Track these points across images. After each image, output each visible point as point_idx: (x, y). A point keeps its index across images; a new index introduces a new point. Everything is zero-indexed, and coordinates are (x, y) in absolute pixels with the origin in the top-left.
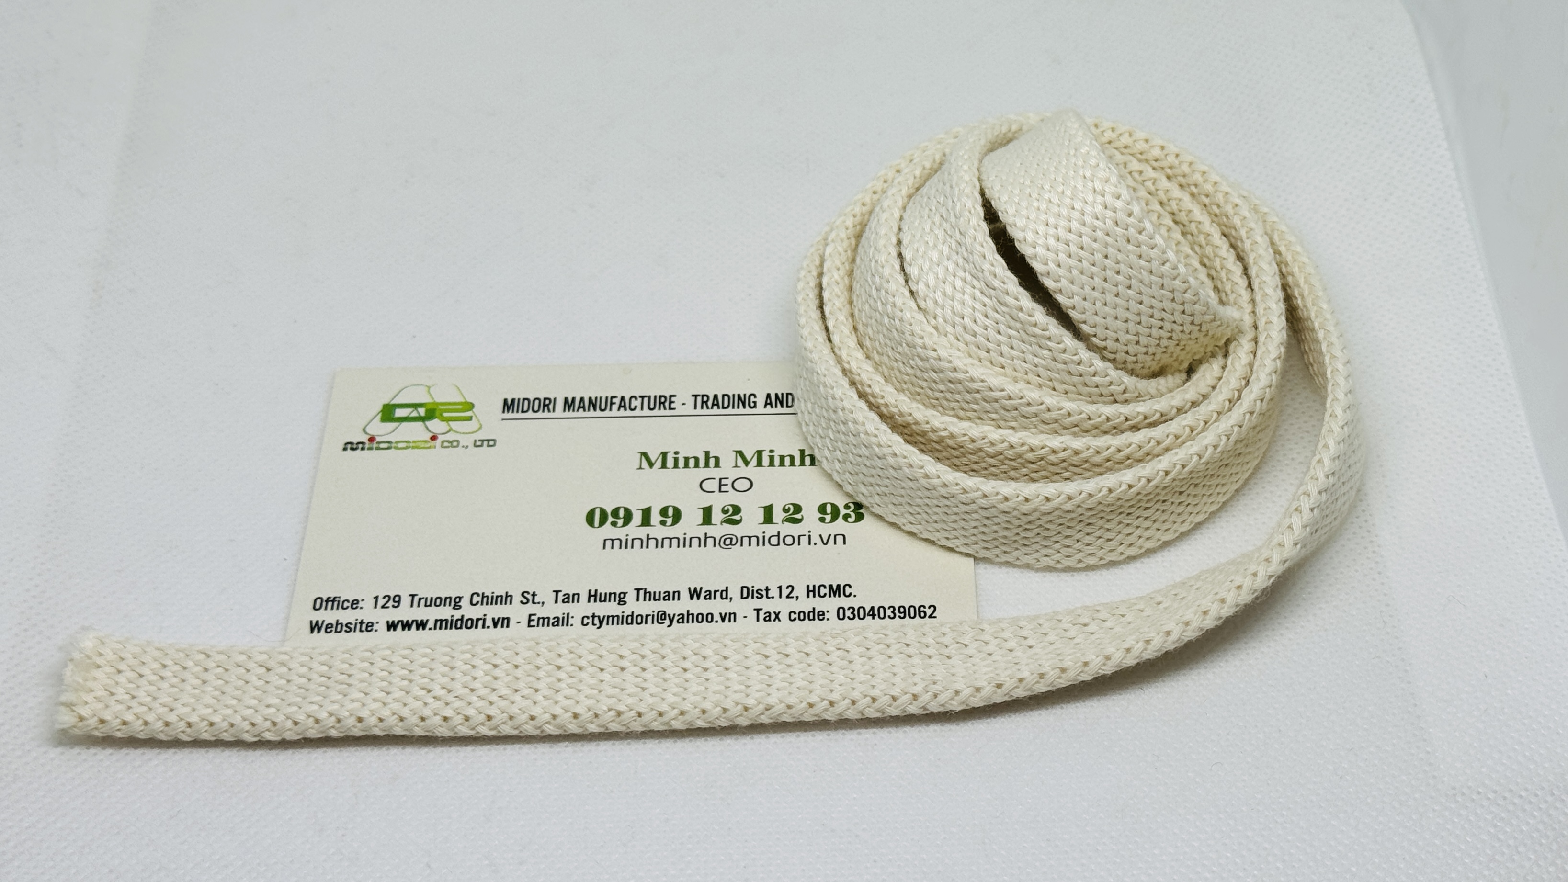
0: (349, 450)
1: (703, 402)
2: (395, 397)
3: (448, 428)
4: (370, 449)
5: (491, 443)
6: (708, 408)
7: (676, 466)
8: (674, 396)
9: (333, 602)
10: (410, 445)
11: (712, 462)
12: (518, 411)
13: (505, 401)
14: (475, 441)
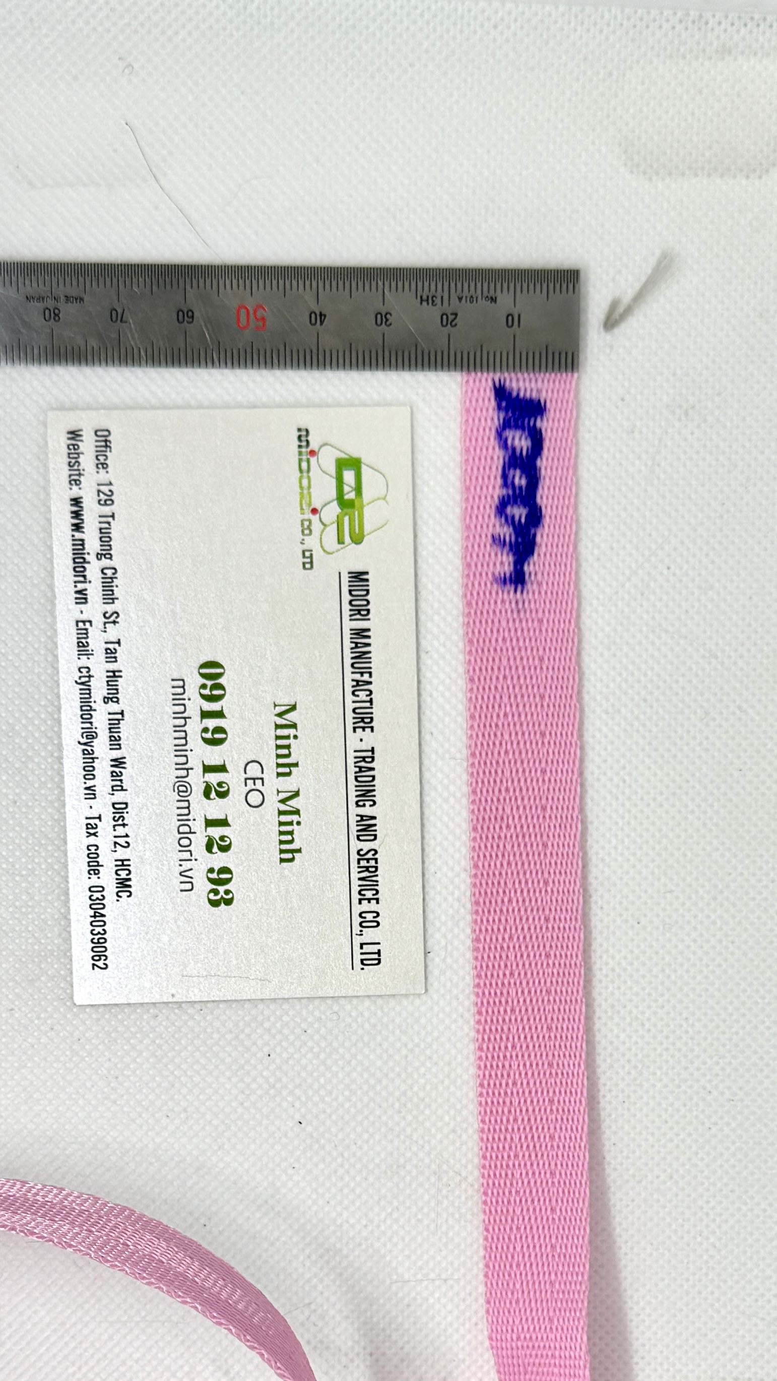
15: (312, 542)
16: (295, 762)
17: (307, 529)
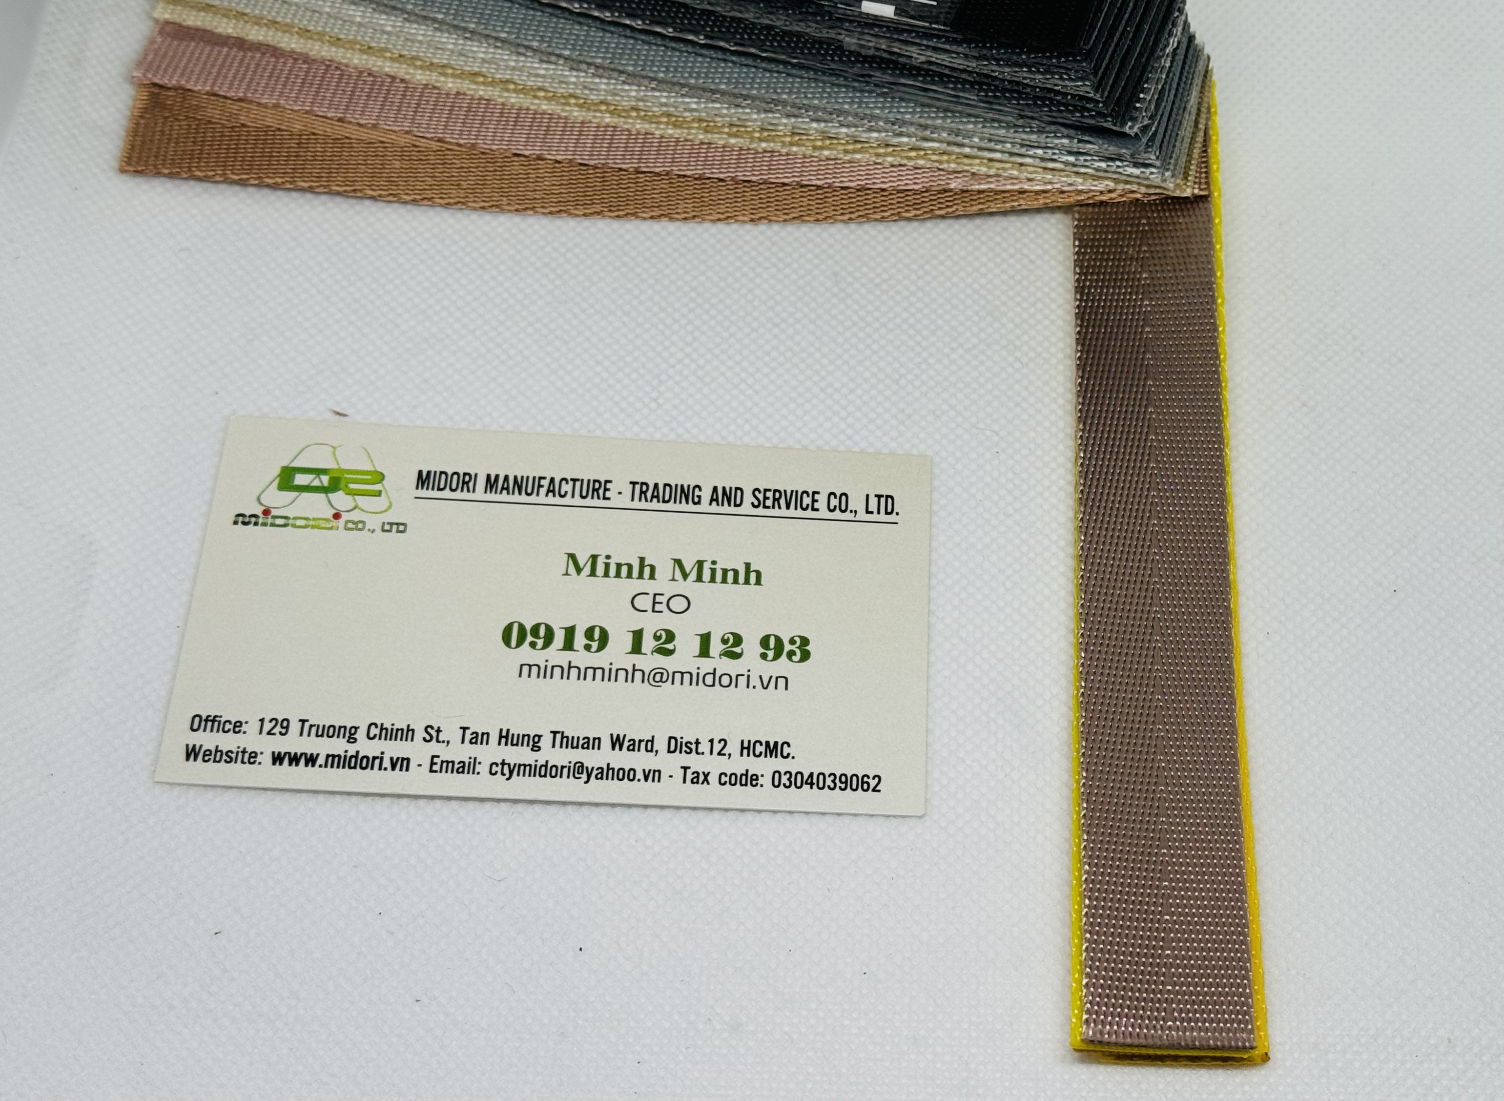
0: (240, 523)
1: (642, 492)
2: (295, 458)
3: (353, 505)
4: (264, 524)
5: (401, 528)
6: (646, 501)
7: (606, 574)
8: (610, 482)
9: (211, 722)
10: (311, 523)
11: (647, 571)
12: (433, 489)
13: (420, 472)
14: (384, 523)
15: (374, 522)
16: (638, 560)
17: (358, 526)
